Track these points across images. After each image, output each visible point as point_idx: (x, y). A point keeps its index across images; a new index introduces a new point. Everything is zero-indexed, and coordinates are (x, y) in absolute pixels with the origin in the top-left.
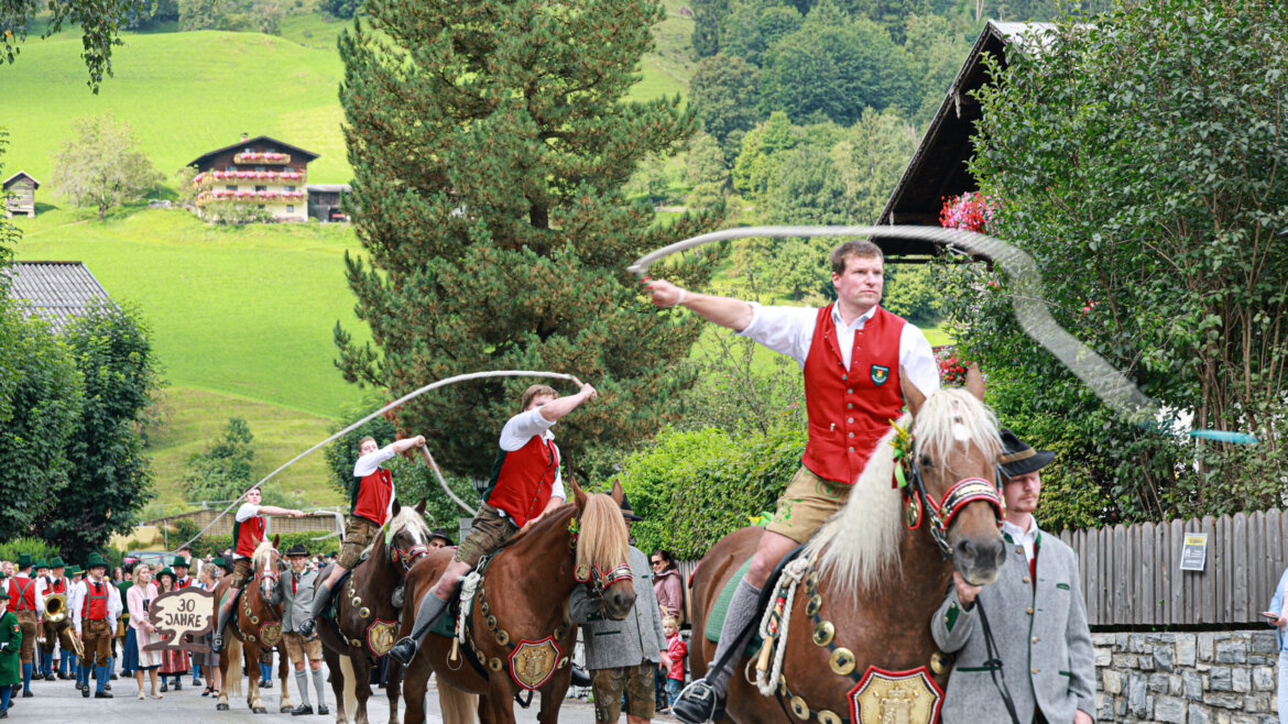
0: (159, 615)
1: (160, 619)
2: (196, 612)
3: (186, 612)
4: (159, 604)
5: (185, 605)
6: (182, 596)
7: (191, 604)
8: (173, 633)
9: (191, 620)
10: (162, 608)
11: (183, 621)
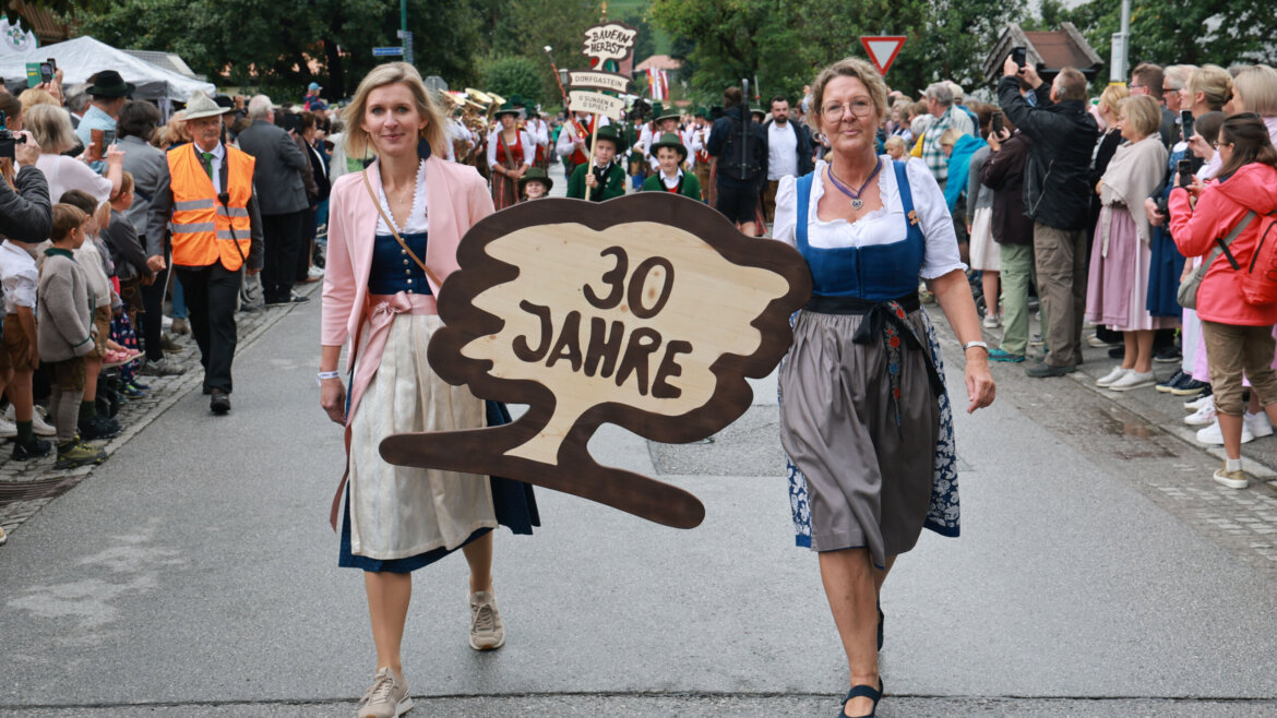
0: (486, 301)
1: (493, 325)
2: (668, 325)
3: (621, 313)
4: (498, 249)
5: (624, 281)
6: (617, 234)
7: (655, 280)
8: (542, 402)
9: (637, 357)
10: (509, 273)
11: (602, 353)
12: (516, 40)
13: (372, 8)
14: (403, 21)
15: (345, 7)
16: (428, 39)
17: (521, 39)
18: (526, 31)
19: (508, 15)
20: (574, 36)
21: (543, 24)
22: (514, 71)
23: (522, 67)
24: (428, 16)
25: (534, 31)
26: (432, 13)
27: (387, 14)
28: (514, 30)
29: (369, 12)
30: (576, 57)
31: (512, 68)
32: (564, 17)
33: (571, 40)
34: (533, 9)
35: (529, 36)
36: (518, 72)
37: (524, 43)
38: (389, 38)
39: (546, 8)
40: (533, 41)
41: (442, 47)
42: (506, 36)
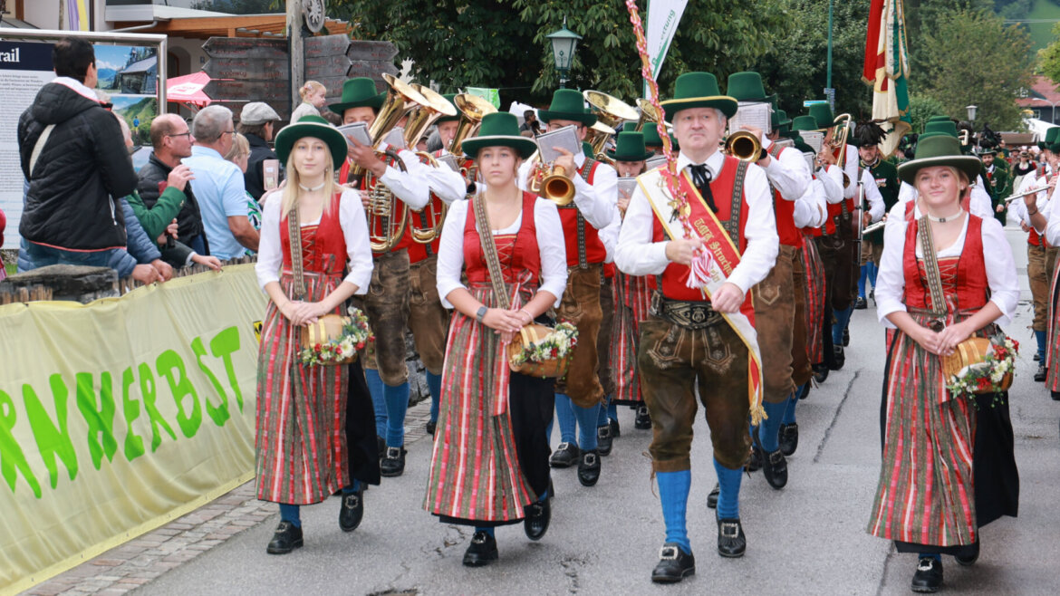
12: (927, 73)
13: (804, 70)
14: (829, 81)
15: (783, 70)
16: (846, 92)
17: (932, 73)
18: (937, 65)
19: (920, 47)
20: (989, 70)
21: (956, 58)
22: (920, 110)
23: (928, 106)
24: (847, 75)
25: (946, 65)
26: (851, 72)
27: (815, 75)
28: (925, 64)
29: (801, 73)
30: (989, 91)
31: (918, 107)
32: (979, 51)
33: (985, 74)
34: (946, 42)
35: (941, 70)
36: (924, 111)
37: (935, 78)
38: (815, 92)
39: (961, 41)
40: (944, 76)
41: (856, 98)
42: (917, 69)
